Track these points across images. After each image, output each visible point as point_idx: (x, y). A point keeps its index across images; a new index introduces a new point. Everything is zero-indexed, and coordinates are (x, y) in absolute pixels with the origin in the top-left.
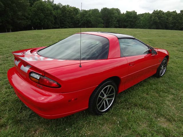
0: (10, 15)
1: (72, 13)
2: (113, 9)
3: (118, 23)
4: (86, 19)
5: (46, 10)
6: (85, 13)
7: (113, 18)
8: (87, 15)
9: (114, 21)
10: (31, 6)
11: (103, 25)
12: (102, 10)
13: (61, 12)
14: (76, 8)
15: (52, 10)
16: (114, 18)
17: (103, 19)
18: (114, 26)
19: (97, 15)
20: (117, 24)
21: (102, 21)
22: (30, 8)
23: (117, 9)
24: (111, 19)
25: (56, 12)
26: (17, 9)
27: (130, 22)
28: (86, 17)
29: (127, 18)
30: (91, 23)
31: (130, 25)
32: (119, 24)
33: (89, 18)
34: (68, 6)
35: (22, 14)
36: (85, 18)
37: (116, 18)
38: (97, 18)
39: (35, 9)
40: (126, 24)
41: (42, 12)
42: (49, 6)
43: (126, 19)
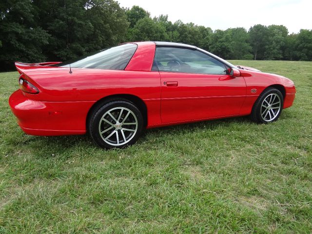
0: (100, 41)
1: (197, 36)
2: (273, 27)
3: (281, 52)
4: (220, 46)
5: (154, 32)
6: (219, 36)
7: (272, 43)
8: (223, 39)
9: (274, 49)
10: (132, 26)
11: (251, 55)
12: (251, 28)
13: (179, 35)
14: (206, 27)
15: (163, 32)
16: (274, 43)
17: (252, 45)
18: (274, 57)
19: (242, 38)
20: (279, 53)
21: (251, 48)
22: (131, 30)
23: (282, 26)
24: (267, 44)
25: (171, 35)
26: (110, 31)
27: (306, 50)
28: (221, 42)
29: (301, 43)
30: (229, 52)
31: (306, 57)
32: (283, 54)
33: (226, 44)
34: (192, 24)
35: (118, 39)
36: (218, 44)
37: (277, 42)
38: (240, 43)
39: (138, 30)
40: (298, 54)
41: (147, 34)
42: (159, 26)
43: (299, 45)
